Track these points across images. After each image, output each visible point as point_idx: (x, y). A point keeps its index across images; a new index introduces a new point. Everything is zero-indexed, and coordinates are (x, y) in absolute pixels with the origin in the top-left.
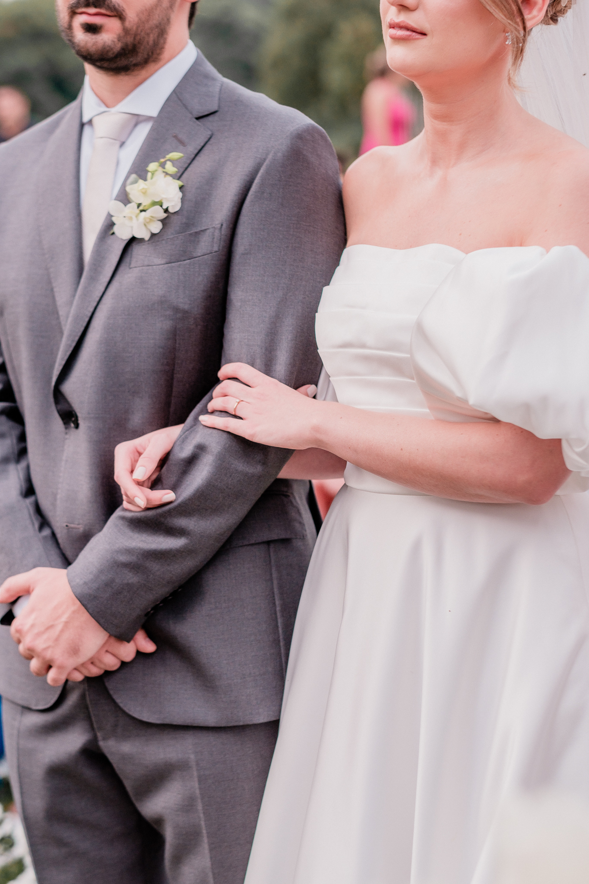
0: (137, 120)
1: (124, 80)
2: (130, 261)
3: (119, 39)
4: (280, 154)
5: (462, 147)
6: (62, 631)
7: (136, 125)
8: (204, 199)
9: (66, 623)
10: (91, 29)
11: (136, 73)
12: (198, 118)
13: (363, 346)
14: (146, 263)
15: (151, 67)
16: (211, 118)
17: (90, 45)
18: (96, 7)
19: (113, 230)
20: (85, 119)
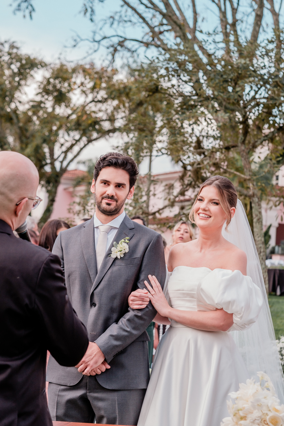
0: (112, 228)
1: (110, 218)
2: (115, 264)
3: (115, 207)
4: (155, 241)
5: (210, 245)
6: (94, 357)
7: (111, 229)
8: (134, 250)
9: (95, 355)
10: (108, 204)
11: (113, 216)
12: (130, 229)
13: (183, 290)
14: (120, 265)
15: (117, 215)
16: (133, 230)
17: (107, 208)
18: (111, 199)
19: (110, 255)
20: (95, 227)
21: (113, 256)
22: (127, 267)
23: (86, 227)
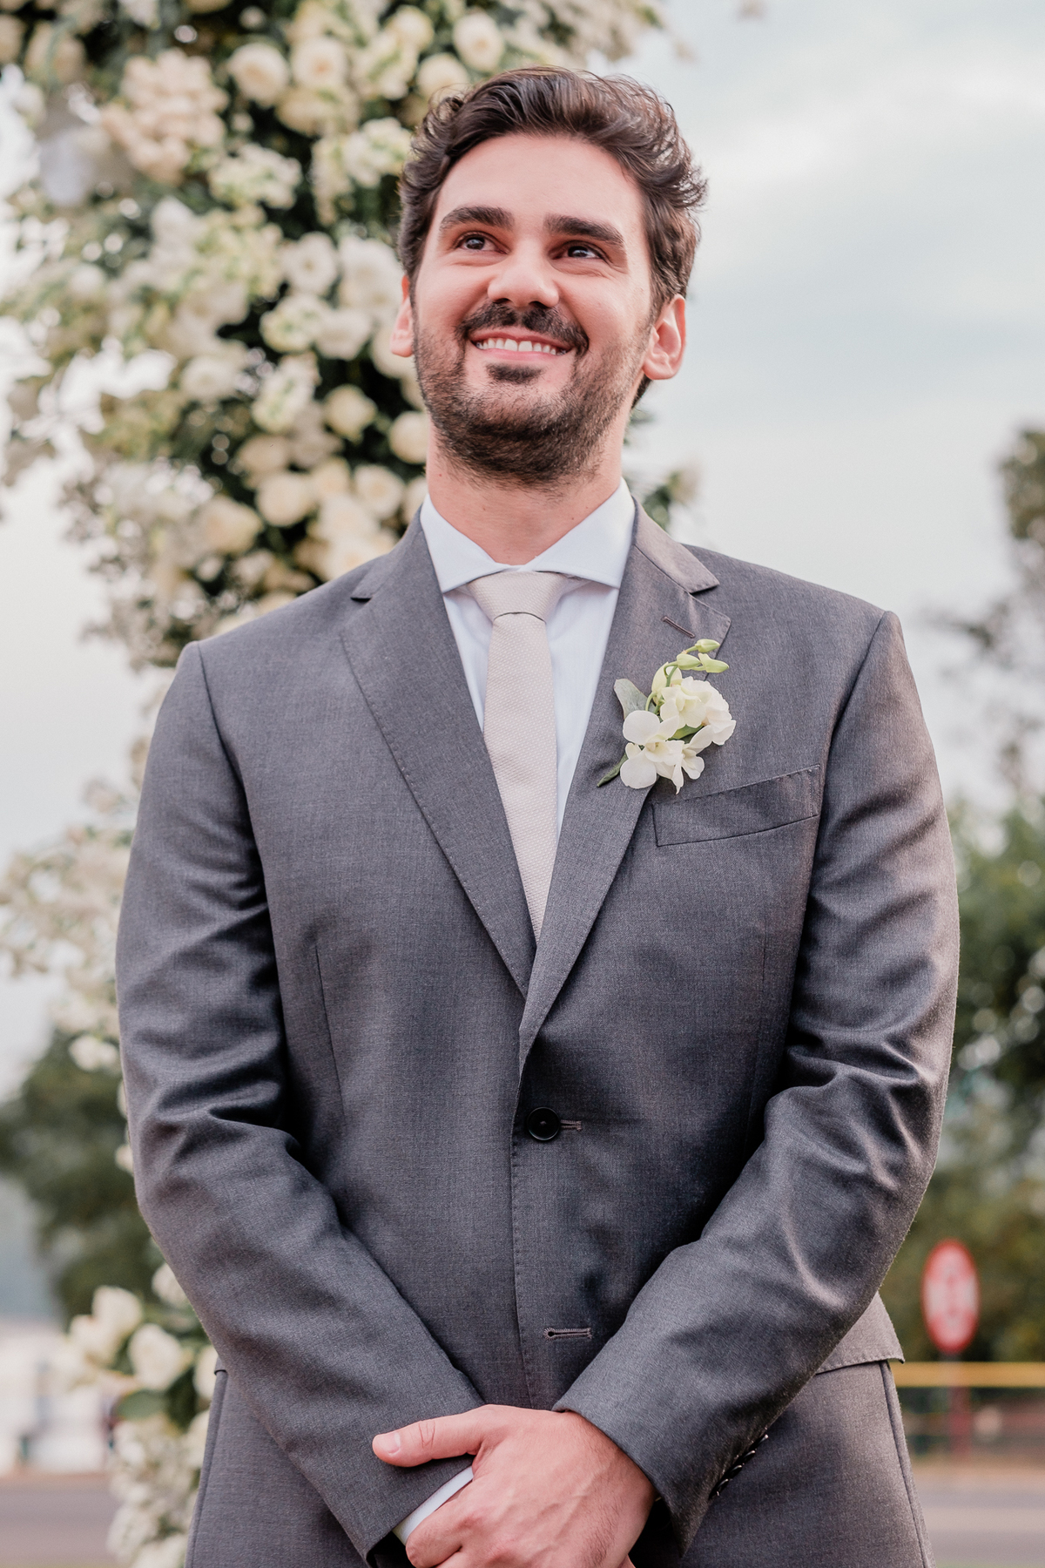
2: (656, 837)
12: (694, 594)
14: (691, 838)
16: (712, 595)
17: (507, 400)
19: (609, 774)
20: (445, 587)
21: (637, 773)
22: (745, 843)
23: (374, 596)
